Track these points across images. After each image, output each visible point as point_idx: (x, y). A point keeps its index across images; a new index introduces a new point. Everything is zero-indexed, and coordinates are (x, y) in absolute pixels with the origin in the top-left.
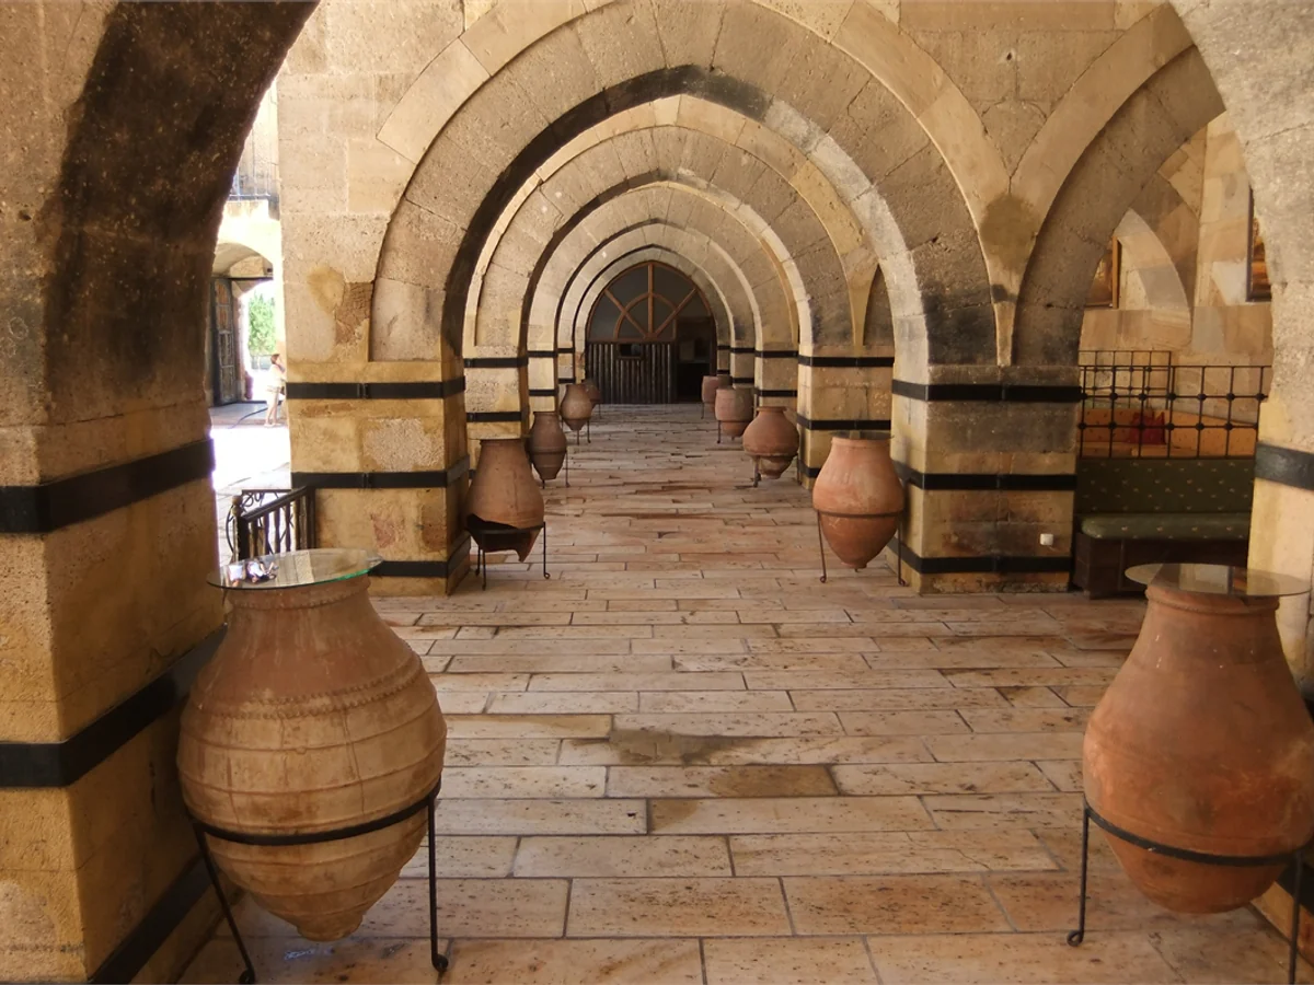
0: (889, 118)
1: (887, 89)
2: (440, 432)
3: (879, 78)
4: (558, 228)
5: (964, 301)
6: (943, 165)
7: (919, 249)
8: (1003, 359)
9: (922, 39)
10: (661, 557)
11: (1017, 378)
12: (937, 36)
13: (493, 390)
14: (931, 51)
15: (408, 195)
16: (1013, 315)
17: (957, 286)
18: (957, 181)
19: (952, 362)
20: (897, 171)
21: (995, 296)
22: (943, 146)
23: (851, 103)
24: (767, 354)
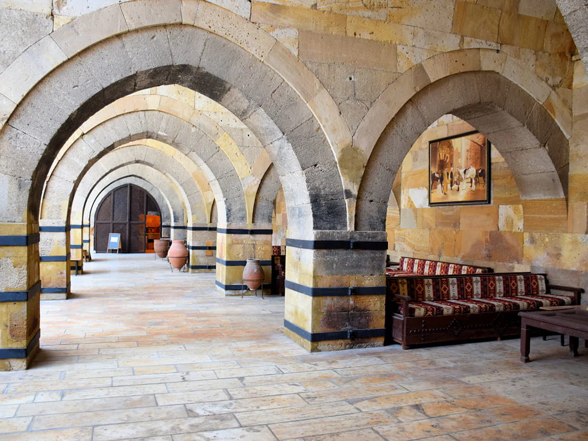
0: (292, 102)
1: (291, 87)
2: (25, 266)
3: (288, 82)
4: (92, 158)
5: (330, 197)
6: (319, 128)
7: (308, 169)
8: (350, 227)
9: (309, 65)
10: (158, 337)
11: (357, 237)
12: (317, 64)
13: (50, 244)
14: (314, 71)
15: (10, 123)
16: (355, 205)
17: (327, 189)
18: (327, 136)
19: (325, 229)
20: (297, 129)
21: (346, 196)
22: (320, 118)
23: (273, 92)
24: (194, 229)
